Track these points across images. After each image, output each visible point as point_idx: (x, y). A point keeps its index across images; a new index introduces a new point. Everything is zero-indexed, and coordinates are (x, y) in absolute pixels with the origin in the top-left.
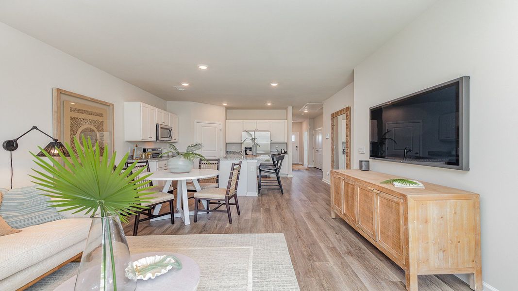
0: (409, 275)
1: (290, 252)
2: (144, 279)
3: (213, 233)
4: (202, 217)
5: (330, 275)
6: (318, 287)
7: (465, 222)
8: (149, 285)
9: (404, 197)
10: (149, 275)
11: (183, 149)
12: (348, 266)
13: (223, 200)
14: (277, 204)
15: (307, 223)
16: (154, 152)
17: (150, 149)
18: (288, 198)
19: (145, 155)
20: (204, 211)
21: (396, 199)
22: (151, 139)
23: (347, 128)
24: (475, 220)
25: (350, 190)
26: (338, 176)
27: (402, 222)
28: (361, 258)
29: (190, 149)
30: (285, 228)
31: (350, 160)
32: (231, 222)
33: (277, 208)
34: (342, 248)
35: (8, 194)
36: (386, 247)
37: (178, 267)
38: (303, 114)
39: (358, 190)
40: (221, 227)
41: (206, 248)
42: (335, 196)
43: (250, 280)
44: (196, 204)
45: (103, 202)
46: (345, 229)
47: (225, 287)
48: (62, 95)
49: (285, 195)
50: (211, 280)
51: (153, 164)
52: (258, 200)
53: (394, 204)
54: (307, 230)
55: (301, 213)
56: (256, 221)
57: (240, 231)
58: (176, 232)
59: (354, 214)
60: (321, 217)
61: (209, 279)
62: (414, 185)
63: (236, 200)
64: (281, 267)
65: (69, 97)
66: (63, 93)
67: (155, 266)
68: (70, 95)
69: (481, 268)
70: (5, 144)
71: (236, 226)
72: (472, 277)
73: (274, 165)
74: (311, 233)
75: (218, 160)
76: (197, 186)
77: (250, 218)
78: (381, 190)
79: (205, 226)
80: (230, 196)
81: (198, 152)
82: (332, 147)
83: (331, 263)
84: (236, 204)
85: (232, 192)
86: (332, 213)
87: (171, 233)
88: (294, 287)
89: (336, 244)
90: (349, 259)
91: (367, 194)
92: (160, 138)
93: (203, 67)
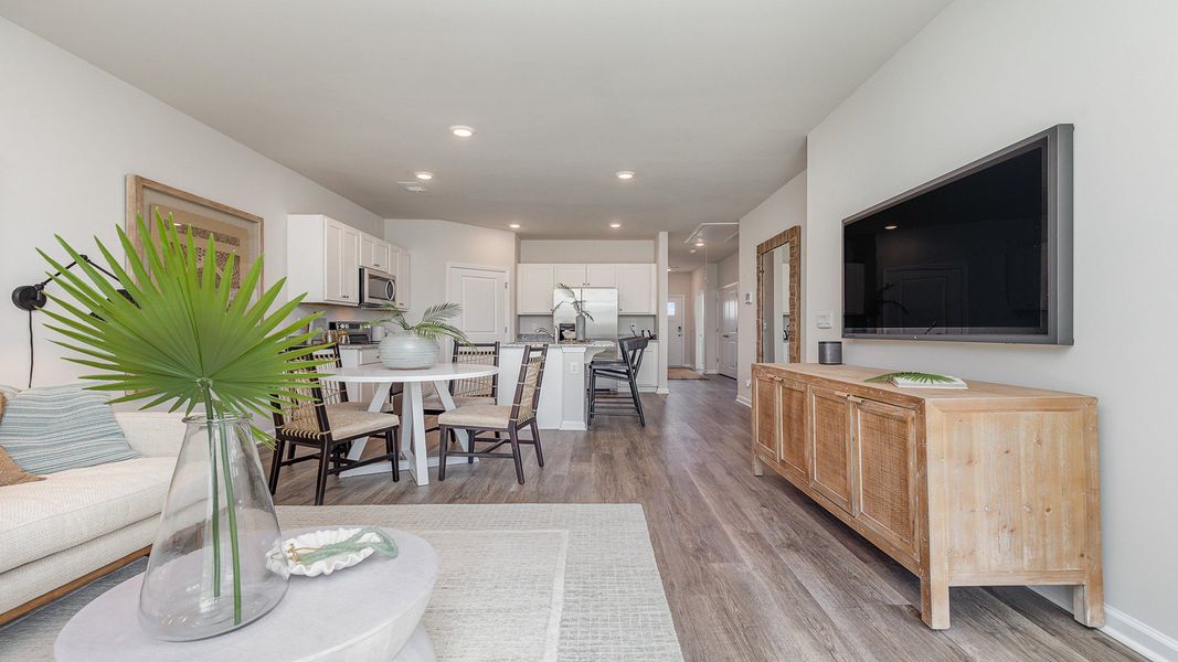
0: (928, 585)
1: (653, 543)
2: (308, 573)
3: (479, 503)
4: (456, 471)
5: (746, 589)
6: (714, 615)
7: (1062, 463)
8: (319, 588)
9: (918, 404)
10: (320, 566)
11: (415, 317)
12: (787, 572)
13: (504, 430)
14: (629, 445)
15: (697, 485)
16: (354, 331)
17: (345, 323)
18: (655, 433)
19: (333, 336)
20: (462, 454)
21: (899, 412)
22: (348, 300)
23: (792, 276)
24: (1087, 458)
25: (795, 405)
26: (769, 375)
27: (912, 464)
28: (819, 557)
29: (431, 315)
30: (646, 491)
31: (798, 348)
32: (521, 481)
33: (628, 454)
34: (775, 534)
35: (20, 399)
36: (877, 527)
37: (386, 553)
38: (693, 251)
39: (812, 401)
40: (500, 491)
41: (460, 531)
42: (761, 424)
43: (558, 597)
44: (444, 439)
45: (211, 382)
46: (783, 498)
47: (499, 610)
48: (147, 192)
49: (651, 429)
50: (469, 595)
51: (350, 355)
52: (588, 437)
53: (894, 424)
54: (696, 498)
55: (683, 464)
56: (579, 479)
57: (540, 497)
58: (395, 499)
59: (804, 460)
60: (729, 474)
61: (465, 593)
62: (944, 383)
63: (535, 432)
64: (631, 572)
65: (160, 195)
66: (149, 188)
67: (335, 550)
68: (165, 191)
69: (1101, 572)
70: (17, 295)
71: (534, 490)
72: (1080, 594)
73: (625, 361)
74: (705, 505)
75: (496, 345)
76: (448, 402)
77: (566, 474)
78: (865, 395)
79: (462, 488)
80: (520, 420)
81: (448, 322)
82: (758, 322)
83: (749, 565)
84: (536, 442)
85: (524, 414)
86: (755, 462)
87: (386, 502)
88: (659, 613)
89: (763, 528)
90: (791, 559)
91: (833, 409)
92: (367, 300)
93: (463, 132)
